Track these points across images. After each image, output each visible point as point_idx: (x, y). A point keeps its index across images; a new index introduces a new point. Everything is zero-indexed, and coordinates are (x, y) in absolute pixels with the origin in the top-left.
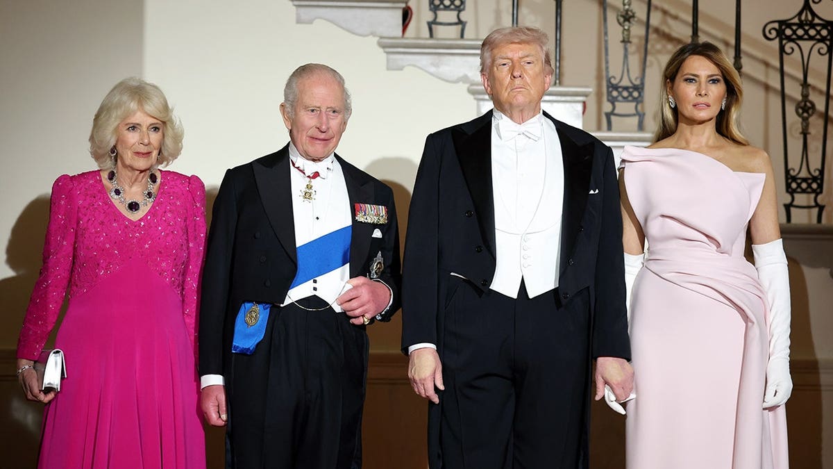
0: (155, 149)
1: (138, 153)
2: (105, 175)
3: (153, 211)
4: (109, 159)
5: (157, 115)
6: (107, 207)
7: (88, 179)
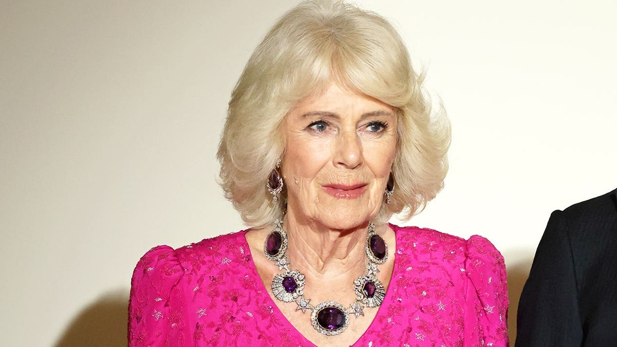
0: (376, 176)
1: (333, 188)
2: (258, 244)
3: (379, 328)
4: (266, 202)
5: (380, 90)
6: (267, 322)
7: (218, 255)
